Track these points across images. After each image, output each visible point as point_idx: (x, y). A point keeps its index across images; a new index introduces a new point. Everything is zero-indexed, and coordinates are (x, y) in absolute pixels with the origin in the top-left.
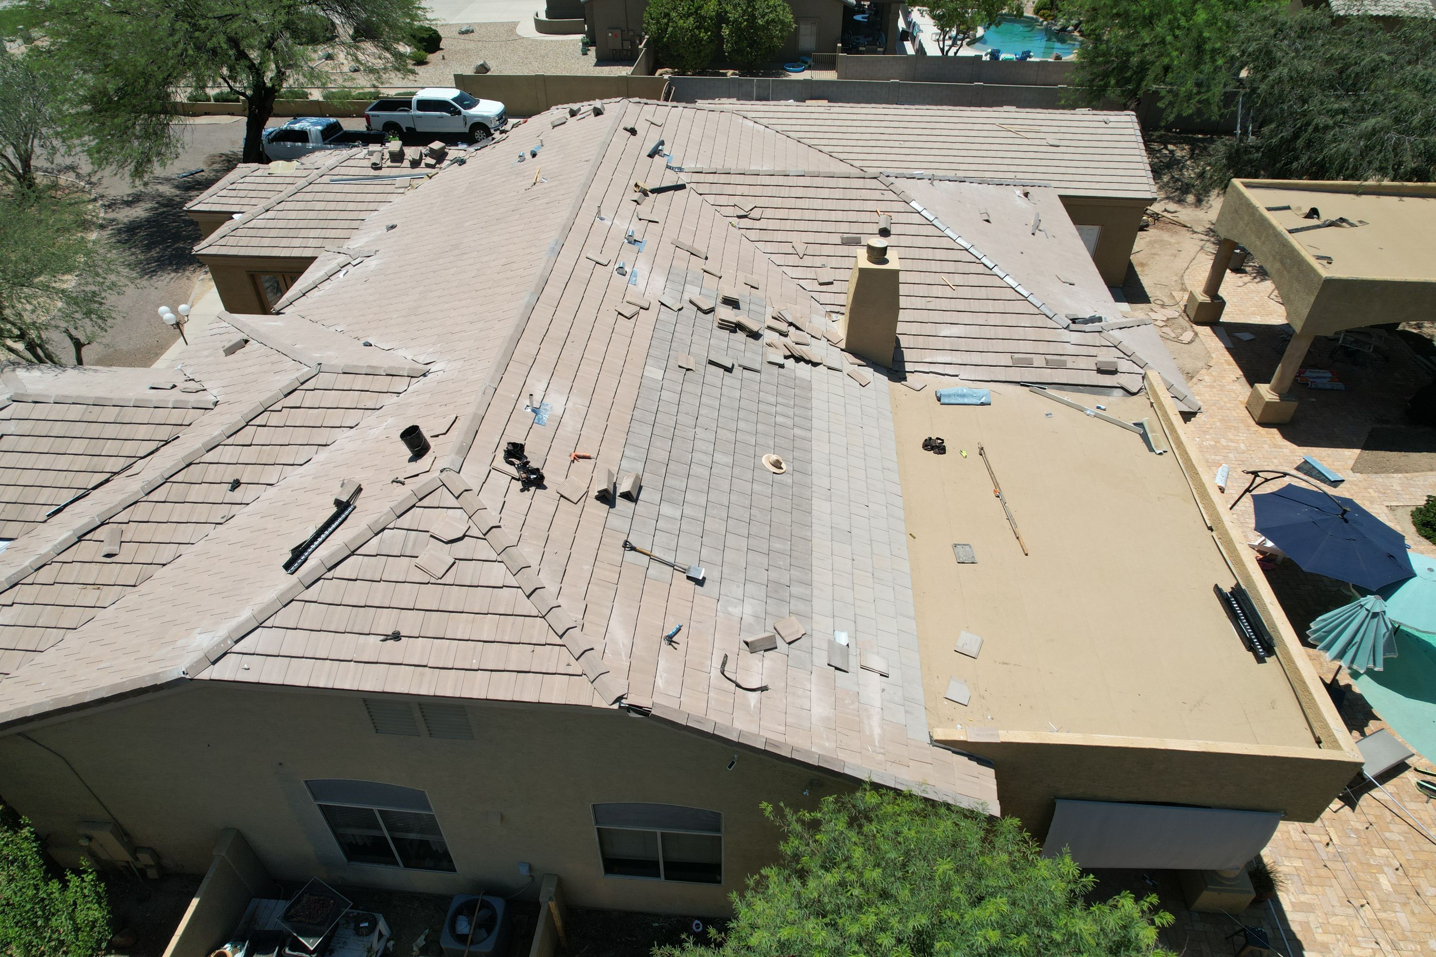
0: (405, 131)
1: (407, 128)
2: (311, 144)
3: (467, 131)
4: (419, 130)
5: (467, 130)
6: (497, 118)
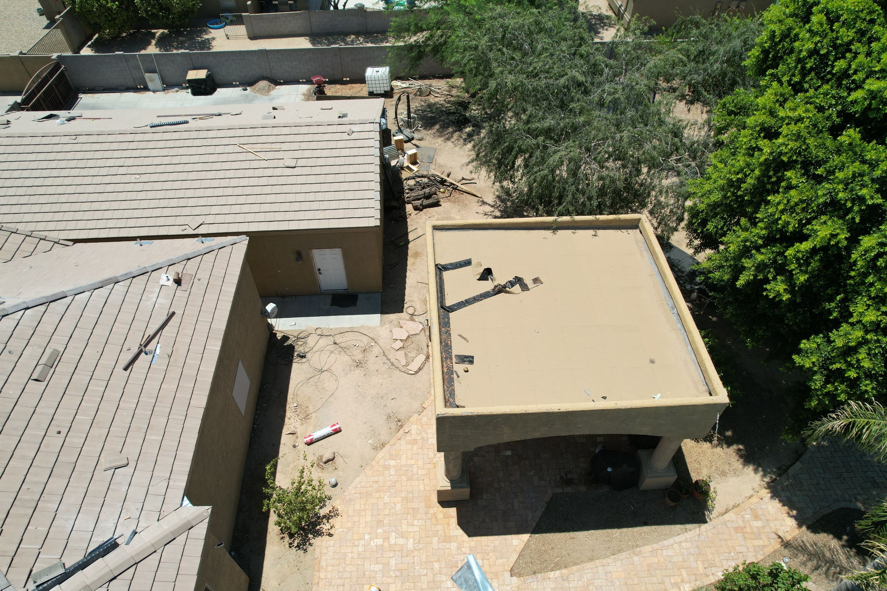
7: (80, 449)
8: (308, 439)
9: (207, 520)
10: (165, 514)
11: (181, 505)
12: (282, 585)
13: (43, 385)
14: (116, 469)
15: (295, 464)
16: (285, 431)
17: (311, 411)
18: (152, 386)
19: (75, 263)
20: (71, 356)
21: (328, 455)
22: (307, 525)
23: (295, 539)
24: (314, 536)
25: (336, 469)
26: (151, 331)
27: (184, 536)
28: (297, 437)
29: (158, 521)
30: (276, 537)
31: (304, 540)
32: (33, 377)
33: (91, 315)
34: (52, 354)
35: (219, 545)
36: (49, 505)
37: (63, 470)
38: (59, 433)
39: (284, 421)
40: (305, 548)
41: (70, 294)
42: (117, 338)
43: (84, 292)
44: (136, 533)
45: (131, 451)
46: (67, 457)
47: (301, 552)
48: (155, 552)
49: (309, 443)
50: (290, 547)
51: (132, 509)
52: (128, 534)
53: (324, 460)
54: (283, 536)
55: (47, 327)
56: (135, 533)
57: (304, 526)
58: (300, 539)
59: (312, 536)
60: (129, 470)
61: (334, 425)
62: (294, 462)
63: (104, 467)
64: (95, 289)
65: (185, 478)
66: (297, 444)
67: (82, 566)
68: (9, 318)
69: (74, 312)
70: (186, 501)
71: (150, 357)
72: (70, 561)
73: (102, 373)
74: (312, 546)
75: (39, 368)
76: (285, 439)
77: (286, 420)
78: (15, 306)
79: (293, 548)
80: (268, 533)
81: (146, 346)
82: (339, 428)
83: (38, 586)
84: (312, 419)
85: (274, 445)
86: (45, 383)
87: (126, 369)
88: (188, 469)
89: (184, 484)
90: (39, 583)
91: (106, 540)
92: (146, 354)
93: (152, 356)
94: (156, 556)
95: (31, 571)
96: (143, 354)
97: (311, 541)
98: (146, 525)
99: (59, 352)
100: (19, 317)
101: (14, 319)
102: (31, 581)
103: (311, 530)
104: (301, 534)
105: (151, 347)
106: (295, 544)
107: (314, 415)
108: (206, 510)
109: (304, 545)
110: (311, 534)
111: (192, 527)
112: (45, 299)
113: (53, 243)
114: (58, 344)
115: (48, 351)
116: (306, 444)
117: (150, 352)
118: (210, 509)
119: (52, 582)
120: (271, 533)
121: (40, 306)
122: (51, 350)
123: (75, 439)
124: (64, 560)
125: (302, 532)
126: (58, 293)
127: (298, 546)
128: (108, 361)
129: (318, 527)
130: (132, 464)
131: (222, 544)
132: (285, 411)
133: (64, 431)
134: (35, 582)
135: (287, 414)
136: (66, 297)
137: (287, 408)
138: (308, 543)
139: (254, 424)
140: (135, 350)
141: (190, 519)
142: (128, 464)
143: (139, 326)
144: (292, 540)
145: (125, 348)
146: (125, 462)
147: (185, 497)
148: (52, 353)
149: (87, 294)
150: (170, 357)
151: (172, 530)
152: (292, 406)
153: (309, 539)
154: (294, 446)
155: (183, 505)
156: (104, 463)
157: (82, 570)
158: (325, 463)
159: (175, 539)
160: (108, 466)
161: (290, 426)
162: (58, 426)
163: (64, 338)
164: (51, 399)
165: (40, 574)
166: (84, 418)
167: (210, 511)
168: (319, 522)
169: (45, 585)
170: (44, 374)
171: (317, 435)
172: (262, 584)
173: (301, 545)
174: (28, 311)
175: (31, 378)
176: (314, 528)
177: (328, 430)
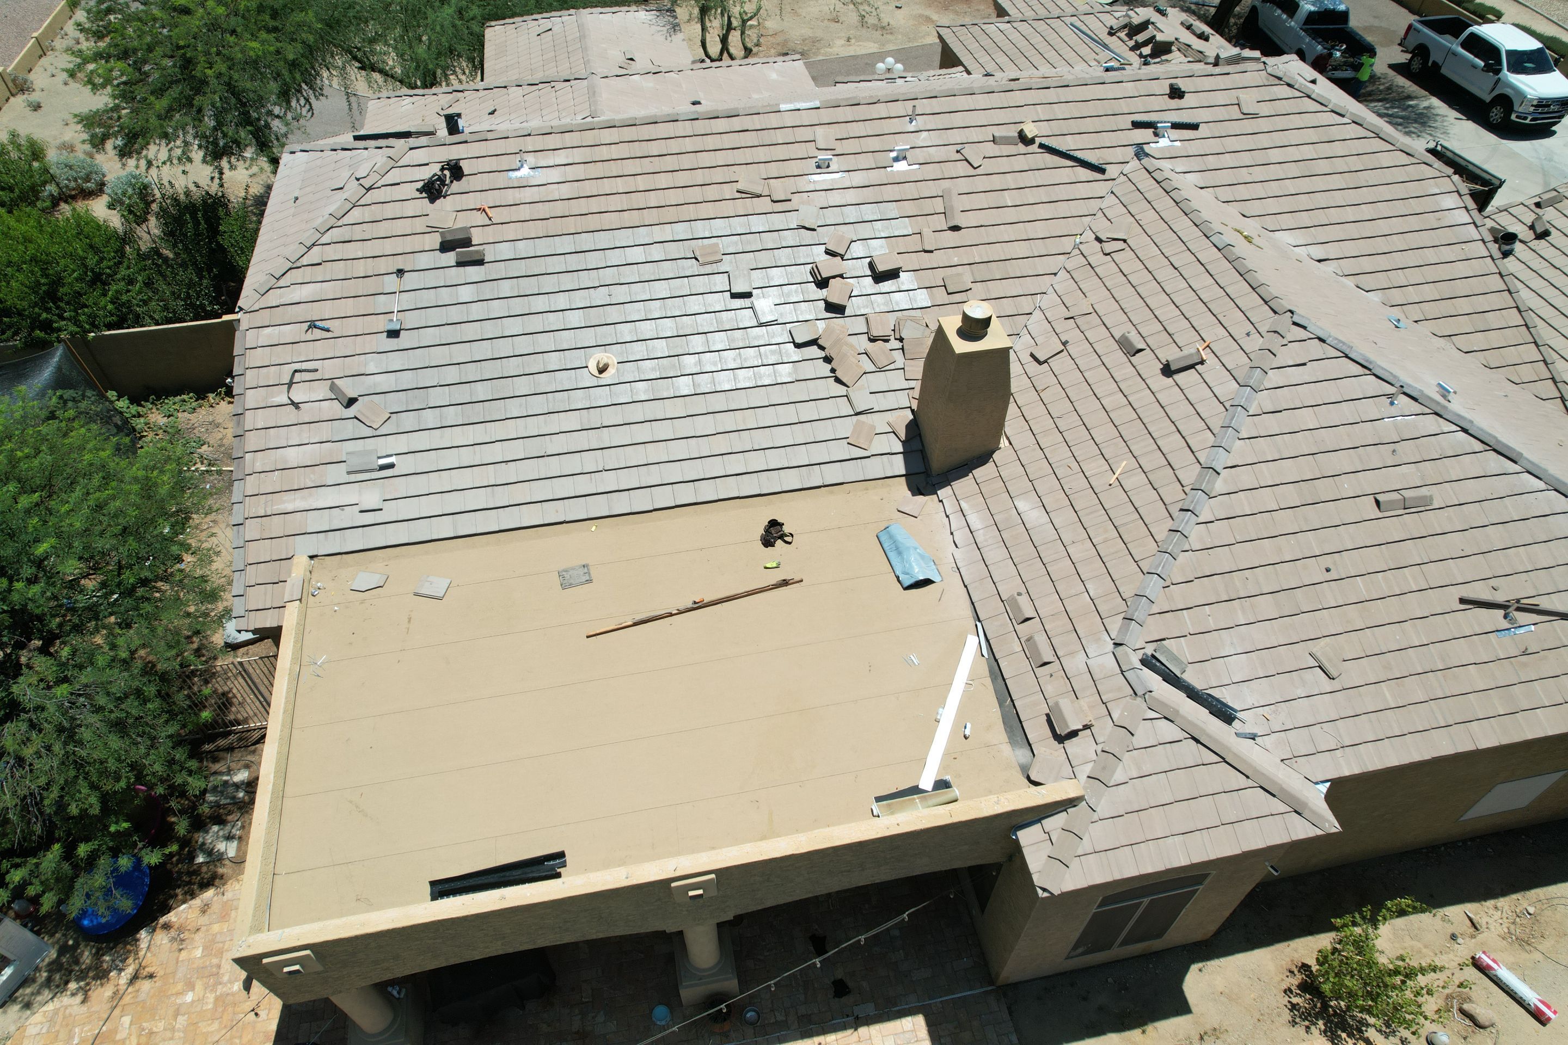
0: (1430, 64)
1: (1434, 62)
2: (1293, 23)
3: (1488, 101)
4: (1444, 71)
5: (1488, 98)
6: (1535, 103)
7: (1321, 607)
8: (1487, 960)
9: (1319, 832)
10: (1295, 766)
11: (1317, 783)
12: (1222, 998)
13: (1377, 513)
14: (1320, 667)
15: (1424, 950)
16: (1470, 908)
17: (1539, 947)
18: (1461, 652)
19: (1561, 441)
20: (1434, 521)
21: (1481, 1011)
22: (1335, 1011)
23: (1301, 996)
24: (1325, 1032)
25: (1465, 1038)
26: (1545, 603)
27: (1283, 808)
28: (1473, 937)
29: (1282, 760)
30: (1288, 959)
31: (1309, 1015)
32: (1378, 497)
33: (1512, 509)
34: (1424, 497)
35: (1272, 867)
36: (1240, 612)
37: (1286, 603)
38: (1328, 570)
39: (1485, 900)
40: (1298, 1020)
41: (1522, 465)
42: (1501, 563)
43: (1540, 479)
44: (1254, 739)
45: (1353, 674)
46: (1303, 599)
47: (1287, 1015)
48: (1248, 777)
49: (1477, 964)
50: (1285, 992)
51: (1281, 717)
52: (1248, 729)
53: (1466, 1006)
54: (1296, 972)
55: (1454, 469)
56: (1253, 737)
57: (1331, 1007)
58: (1307, 1006)
59: (1323, 1028)
60: (1327, 685)
61: (1549, 1007)
62: (1426, 947)
63: (1314, 651)
64: (1556, 490)
65: (1357, 771)
66: (1460, 940)
67: (1193, 694)
68: (1437, 421)
69: (1500, 486)
70: (1324, 788)
71: (1505, 624)
72: (1190, 677)
73: (1436, 574)
74: (1307, 1032)
75: (1395, 496)
76: (1456, 913)
77: (1491, 903)
78: (1459, 416)
79: (1287, 998)
80: (1286, 944)
81: (1518, 609)
82: (1549, 1019)
83: (1153, 656)
84: (1525, 955)
85: (1432, 896)
86: (1381, 515)
87: (1462, 601)
88: (1371, 769)
89: (1347, 773)
90: (1157, 655)
91: (1230, 704)
92: (1505, 617)
93: (1507, 625)
94: (1243, 781)
95: (1164, 639)
96: (1502, 612)
97: (1313, 1028)
98: (1268, 747)
99: (1431, 504)
100: (1446, 430)
101: (1440, 427)
102: (1154, 645)
103: (1331, 1022)
104: (1315, 1006)
105: (1522, 617)
106: (1295, 1000)
107: (1537, 956)
108: (1332, 825)
109: (1300, 1017)
110: (1325, 1024)
111: (1299, 814)
112: (1494, 441)
113: (1559, 395)
114: (1439, 496)
115: (1424, 491)
116: (1473, 958)
117: (1513, 621)
118: (1337, 831)
119: (1164, 670)
120: (1288, 949)
121: (1479, 442)
122: (1428, 494)
123: (1330, 594)
124: (1190, 668)
125: (1319, 1005)
126: (1514, 450)
127: (1294, 1007)
128: (1458, 571)
129: (1344, 1035)
130: (1336, 685)
131: (1277, 871)
132: (1504, 894)
133: (1333, 575)
134: (1155, 651)
135: (1502, 899)
136: (1515, 462)
137: (1514, 896)
138: (1307, 1023)
139: (1444, 845)
140: (1500, 598)
141: (1310, 805)
142: (1333, 679)
143: (1543, 582)
144: (1298, 992)
145: (1493, 582)
146: (1334, 673)
147: (1329, 783)
148: (1426, 497)
149: (1541, 485)
150: (1525, 653)
151: (1284, 786)
152: (1525, 904)
153: (1315, 1024)
154: (1453, 937)
155: (1318, 786)
156: (1318, 648)
157: (1188, 697)
158: (1462, 1012)
159: (1274, 796)
160: (1318, 654)
161: (1484, 915)
162: (1335, 563)
163: (1454, 498)
164: (1361, 534)
165: (1167, 652)
166: (1361, 588)
167: (1334, 830)
168: (1354, 1036)
169: (1158, 664)
170: (1392, 505)
171: (1504, 973)
172: (1208, 963)
173: (1298, 1011)
174: (1462, 434)
175: (1376, 496)
176: (1337, 1026)
177: (1531, 997)
